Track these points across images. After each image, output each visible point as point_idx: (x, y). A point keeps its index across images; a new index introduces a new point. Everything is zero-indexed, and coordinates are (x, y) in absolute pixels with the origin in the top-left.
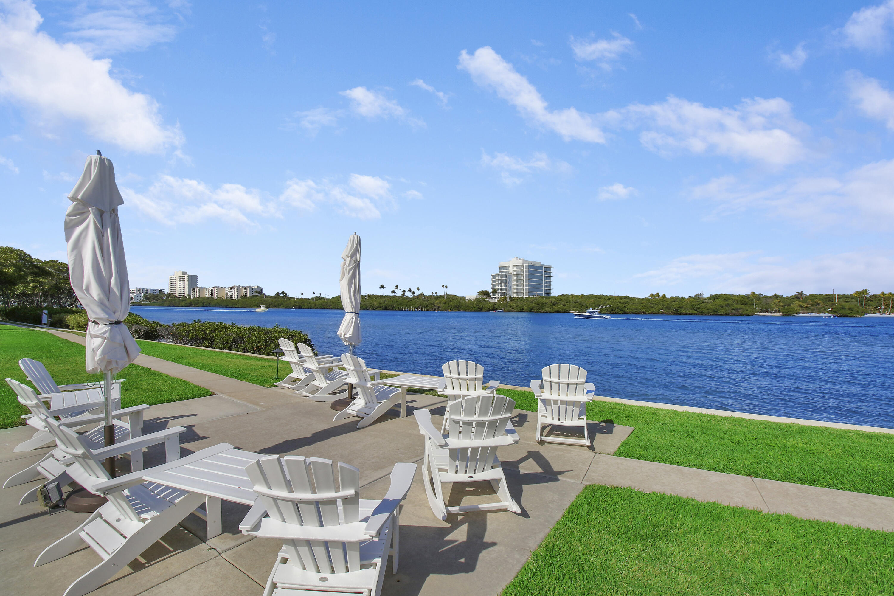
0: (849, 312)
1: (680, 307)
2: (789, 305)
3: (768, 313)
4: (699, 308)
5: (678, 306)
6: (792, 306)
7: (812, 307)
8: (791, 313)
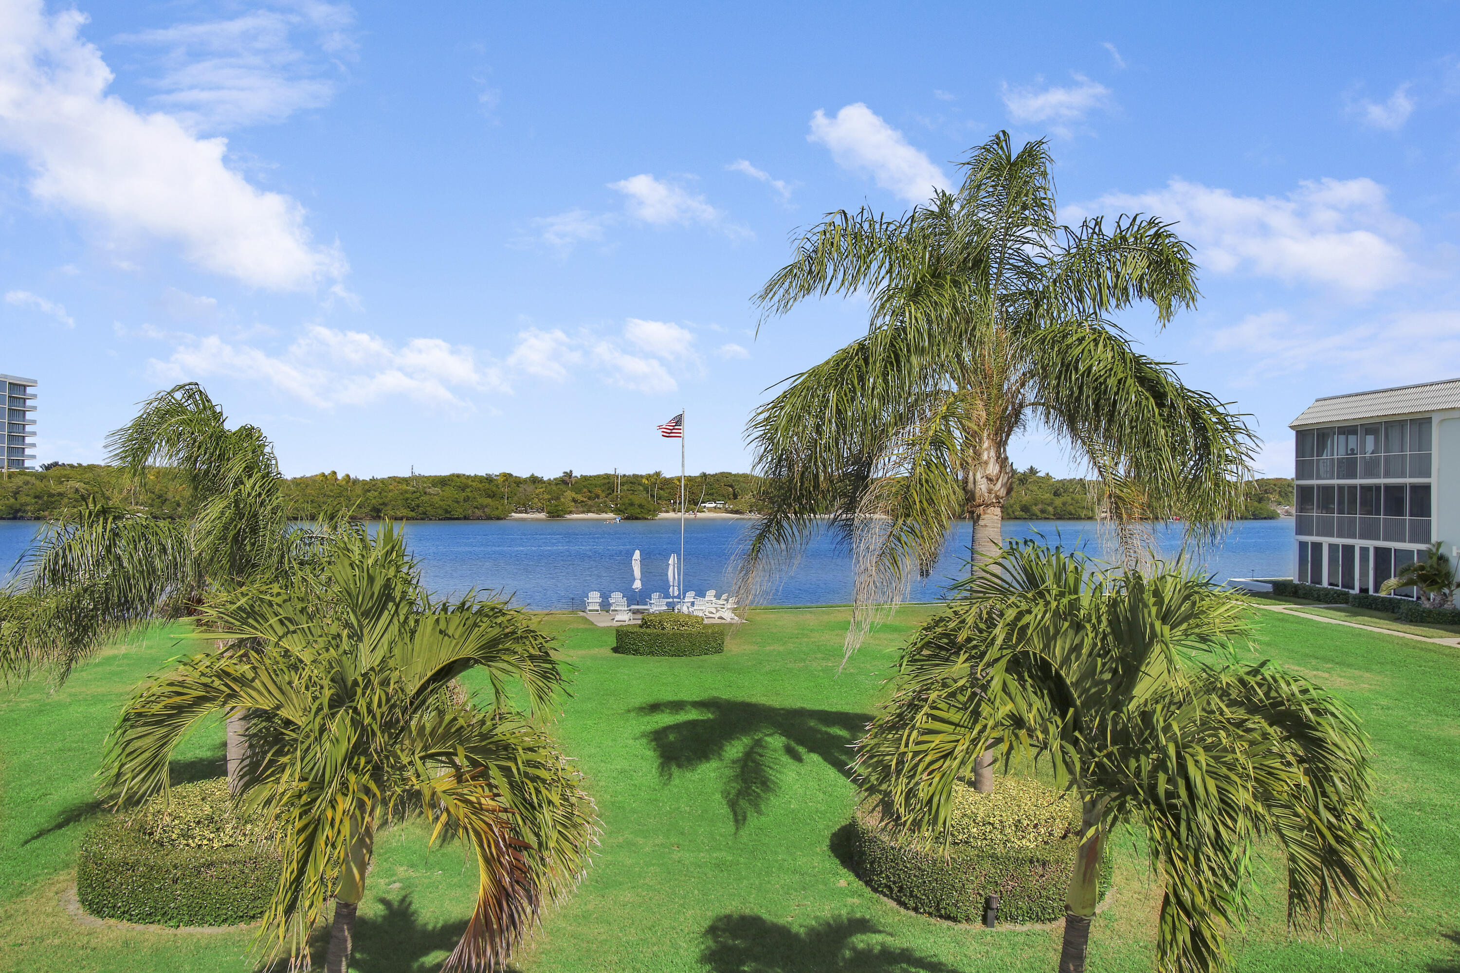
0: (639, 511)
1: (384, 504)
2: (558, 498)
3: (526, 512)
4: (418, 506)
5: (381, 501)
6: (562, 500)
7: (590, 502)
8: (562, 513)
